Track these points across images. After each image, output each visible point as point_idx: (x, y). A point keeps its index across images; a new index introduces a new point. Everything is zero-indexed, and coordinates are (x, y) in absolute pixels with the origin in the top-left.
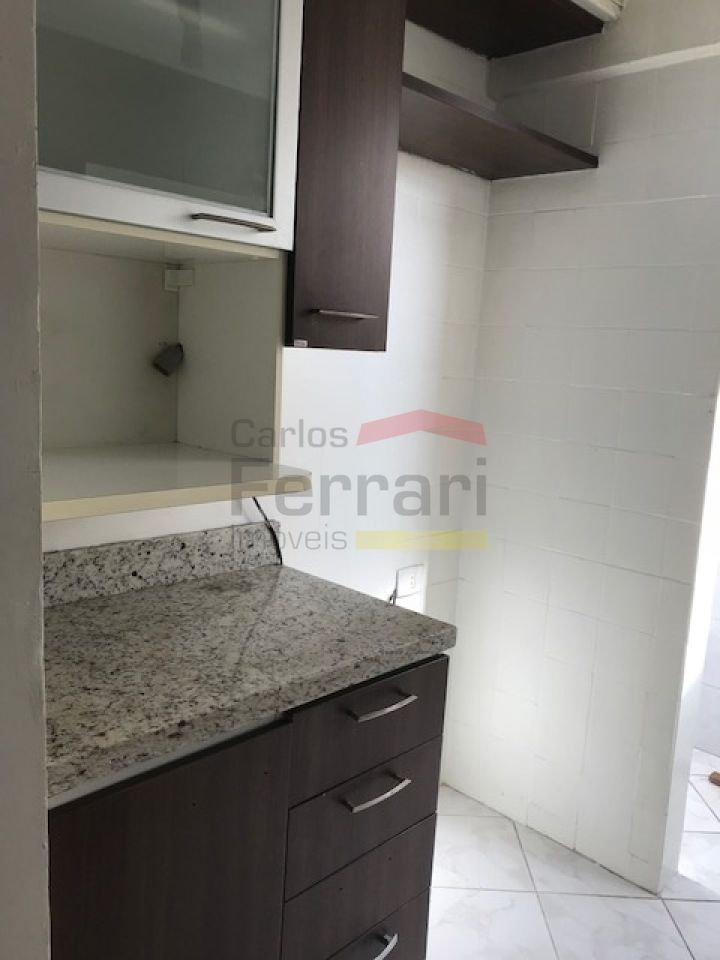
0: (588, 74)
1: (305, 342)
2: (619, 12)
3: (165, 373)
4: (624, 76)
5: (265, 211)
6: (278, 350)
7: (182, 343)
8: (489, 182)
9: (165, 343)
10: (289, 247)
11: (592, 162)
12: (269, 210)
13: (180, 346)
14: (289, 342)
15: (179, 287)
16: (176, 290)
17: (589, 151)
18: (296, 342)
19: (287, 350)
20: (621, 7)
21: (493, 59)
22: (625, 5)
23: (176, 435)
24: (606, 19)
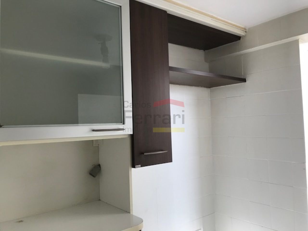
0: (238, 53)
1: (140, 165)
2: (245, 34)
3: (94, 176)
4: (251, 52)
5: (122, 123)
6: (130, 170)
7: (100, 164)
8: (209, 89)
9: (94, 165)
10: (132, 133)
11: (244, 80)
12: (123, 122)
13: (99, 165)
14: (134, 166)
15: (99, 145)
16: (98, 145)
17: (242, 77)
18: (136, 166)
19: (133, 169)
20: (246, 32)
21: (206, 51)
22: (247, 31)
23: (99, 198)
24: (241, 36)
